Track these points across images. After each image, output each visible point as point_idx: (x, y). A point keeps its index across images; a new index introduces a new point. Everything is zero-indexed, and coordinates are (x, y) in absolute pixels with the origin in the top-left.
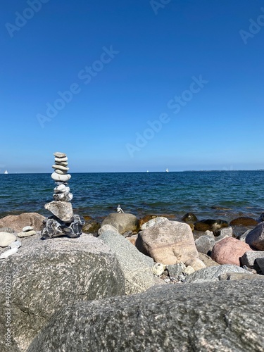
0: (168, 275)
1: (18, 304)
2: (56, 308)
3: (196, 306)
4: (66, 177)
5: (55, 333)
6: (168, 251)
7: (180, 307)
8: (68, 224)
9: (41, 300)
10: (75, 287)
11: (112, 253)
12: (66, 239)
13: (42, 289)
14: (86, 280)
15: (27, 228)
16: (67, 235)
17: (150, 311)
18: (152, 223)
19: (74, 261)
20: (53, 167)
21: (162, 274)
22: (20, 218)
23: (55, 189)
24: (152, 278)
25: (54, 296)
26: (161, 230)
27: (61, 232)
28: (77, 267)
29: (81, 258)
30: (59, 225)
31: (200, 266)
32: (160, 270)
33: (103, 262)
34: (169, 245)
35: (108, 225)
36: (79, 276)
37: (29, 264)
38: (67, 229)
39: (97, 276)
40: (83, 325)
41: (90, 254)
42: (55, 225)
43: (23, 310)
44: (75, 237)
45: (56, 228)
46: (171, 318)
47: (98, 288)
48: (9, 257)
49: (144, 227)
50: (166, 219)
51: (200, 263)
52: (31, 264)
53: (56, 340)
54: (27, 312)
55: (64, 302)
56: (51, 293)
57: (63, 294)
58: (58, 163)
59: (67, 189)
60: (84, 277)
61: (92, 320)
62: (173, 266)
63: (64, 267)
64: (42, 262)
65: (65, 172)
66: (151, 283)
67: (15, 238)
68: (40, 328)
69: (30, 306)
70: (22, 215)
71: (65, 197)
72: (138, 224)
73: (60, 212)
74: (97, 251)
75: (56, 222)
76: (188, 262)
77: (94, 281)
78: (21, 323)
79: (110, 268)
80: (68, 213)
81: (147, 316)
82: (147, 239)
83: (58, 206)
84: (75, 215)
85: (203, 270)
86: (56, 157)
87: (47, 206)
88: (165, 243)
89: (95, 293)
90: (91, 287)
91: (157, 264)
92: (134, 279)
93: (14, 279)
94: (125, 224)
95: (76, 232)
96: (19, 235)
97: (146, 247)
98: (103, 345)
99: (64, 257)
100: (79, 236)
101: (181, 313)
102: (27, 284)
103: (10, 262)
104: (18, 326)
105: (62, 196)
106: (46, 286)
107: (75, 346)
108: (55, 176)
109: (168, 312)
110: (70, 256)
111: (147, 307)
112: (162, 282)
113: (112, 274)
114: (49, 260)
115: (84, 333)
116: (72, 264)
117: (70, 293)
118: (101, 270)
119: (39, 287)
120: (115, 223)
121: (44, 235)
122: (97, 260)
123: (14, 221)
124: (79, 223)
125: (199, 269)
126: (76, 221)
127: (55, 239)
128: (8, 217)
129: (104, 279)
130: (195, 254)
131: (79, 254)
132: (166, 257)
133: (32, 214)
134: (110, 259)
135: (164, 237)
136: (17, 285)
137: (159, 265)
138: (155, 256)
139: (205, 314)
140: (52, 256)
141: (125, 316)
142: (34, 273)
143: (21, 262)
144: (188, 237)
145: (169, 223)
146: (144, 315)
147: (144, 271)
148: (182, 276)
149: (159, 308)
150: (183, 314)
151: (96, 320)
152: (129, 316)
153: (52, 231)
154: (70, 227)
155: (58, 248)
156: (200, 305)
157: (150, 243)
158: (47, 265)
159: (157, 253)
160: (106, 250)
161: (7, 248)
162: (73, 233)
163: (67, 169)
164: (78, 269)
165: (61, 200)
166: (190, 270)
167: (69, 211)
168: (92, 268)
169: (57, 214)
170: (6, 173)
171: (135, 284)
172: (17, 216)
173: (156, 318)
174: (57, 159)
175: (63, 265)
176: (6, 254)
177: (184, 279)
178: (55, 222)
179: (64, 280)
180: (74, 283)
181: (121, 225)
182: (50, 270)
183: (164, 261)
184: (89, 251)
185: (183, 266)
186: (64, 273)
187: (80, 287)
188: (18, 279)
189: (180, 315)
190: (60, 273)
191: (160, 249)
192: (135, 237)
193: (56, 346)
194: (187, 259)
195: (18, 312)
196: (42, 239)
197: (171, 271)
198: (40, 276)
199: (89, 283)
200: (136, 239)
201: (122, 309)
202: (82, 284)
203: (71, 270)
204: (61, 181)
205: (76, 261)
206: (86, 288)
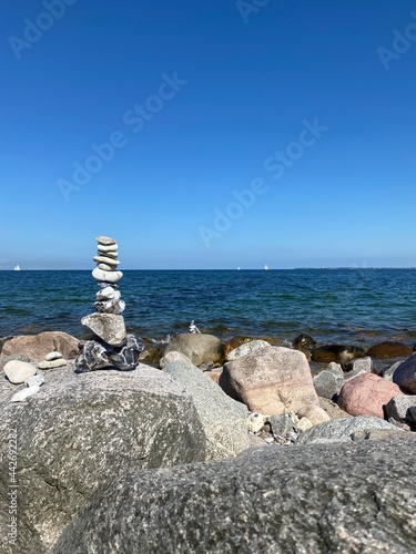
0: (271, 432)
1: (42, 472)
2: (100, 479)
3: (327, 478)
4: (115, 276)
5: (102, 518)
6: (271, 394)
7: (302, 479)
8: (117, 349)
9: (77, 467)
10: (130, 447)
11: (186, 395)
12: (115, 372)
13: (78, 449)
14: (147, 437)
15: (53, 355)
16: (116, 367)
17: (255, 485)
18: (245, 349)
19: (128, 407)
20: (95, 260)
21: (261, 430)
22: (38, 339)
23: (98, 293)
24: (245, 436)
25: (98, 461)
26: (260, 360)
27: (106, 361)
28: (133, 415)
29: (139, 402)
30: (103, 350)
31: (321, 418)
32: (258, 424)
33: (173, 409)
34: (272, 384)
35: (174, 353)
36: (136, 431)
37: (60, 411)
38: (116, 358)
39: (165, 431)
40: (147, 506)
41: (153, 395)
42: (97, 351)
43: (50, 482)
44: (128, 370)
45: (99, 355)
46: (289, 496)
47: (165, 450)
48: (28, 399)
49: (231, 355)
50: (267, 343)
51: (321, 413)
52: (63, 410)
53: (103, 529)
54: (55, 484)
55: (113, 470)
56: (93, 456)
57: (111, 458)
58: (103, 253)
59: (117, 295)
60: (144, 431)
61: (160, 499)
62: (278, 418)
63: (114, 416)
64: (79, 408)
65: (113, 268)
66: (244, 443)
67: (34, 370)
68: (75, 510)
69: (61, 475)
70: (41, 335)
71: (113, 307)
72: (222, 351)
73: (105, 330)
74: (164, 391)
75: (100, 346)
76: (302, 412)
77: (159, 439)
78: (45, 502)
79: (184, 419)
80: (118, 331)
81: (250, 493)
82: (237, 374)
83: (103, 321)
84: (129, 336)
85: (325, 424)
86: (100, 243)
87: (85, 321)
88: (266, 382)
89: (160, 457)
90: (155, 447)
91: (253, 414)
92: (217, 436)
93: (36, 433)
94: (202, 350)
95: (129, 362)
96: (41, 365)
97: (236, 387)
98: (180, 536)
99: (113, 400)
100: (134, 368)
101: (304, 488)
102: (55, 441)
103: (29, 406)
104: (42, 506)
105: (108, 305)
106: (85, 446)
107: (135, 538)
108: (98, 274)
109: (284, 486)
110: (123, 398)
111: (249, 479)
112: (260, 443)
113: (186, 427)
114: (90, 404)
115: (149, 518)
116: (126, 411)
117: (123, 456)
118: (170, 421)
119: (75, 447)
120: (187, 349)
121: (80, 366)
122: (163, 405)
123: (28, 344)
124: (134, 347)
125: (319, 422)
126: (129, 345)
127: (98, 372)
128: (19, 338)
129: (174, 437)
130: (313, 399)
131: (137, 395)
132: (267, 404)
133: (56, 334)
134: (184, 404)
135: (265, 371)
136: (41, 443)
137: (256, 416)
138: (249, 401)
139: (342, 491)
140: (95, 398)
141: (214, 493)
142: (67, 425)
143: (45, 407)
144: (302, 372)
145: (272, 350)
146: (246, 491)
147: (233, 424)
148: (293, 434)
149: (268, 480)
150: (308, 490)
151: (168, 499)
152: (221, 493)
153: (93, 360)
154: (121, 354)
155: (103, 387)
156: (334, 476)
157: (242, 381)
158: (86, 412)
159: (253, 397)
160: (177, 390)
161: (22, 385)
162: (126, 364)
163: (117, 262)
164: (135, 419)
165: (107, 311)
166: (305, 424)
167: (119, 329)
168: (156, 418)
169: (100, 333)
170: (18, 269)
171: (219, 445)
172: (33, 337)
173: (265, 495)
174: (101, 247)
175: (111, 412)
176: (22, 395)
177: (295, 437)
178: (97, 346)
179: (113, 436)
180: (128, 441)
181: (196, 352)
182: (91, 421)
183: (264, 409)
184: (152, 391)
185: (294, 418)
186: (114, 425)
187: (138, 448)
188: (43, 434)
189: (303, 491)
190: (107, 425)
191: (258, 391)
192: (218, 372)
193: (105, 537)
194: (301, 406)
195: (41, 484)
196: (77, 372)
197: (274, 425)
198: (76, 430)
199: (151, 442)
200: (219, 374)
201: (210, 482)
202: (141, 443)
203: (124, 421)
204: (107, 282)
205: (132, 407)
206: (147, 449)
